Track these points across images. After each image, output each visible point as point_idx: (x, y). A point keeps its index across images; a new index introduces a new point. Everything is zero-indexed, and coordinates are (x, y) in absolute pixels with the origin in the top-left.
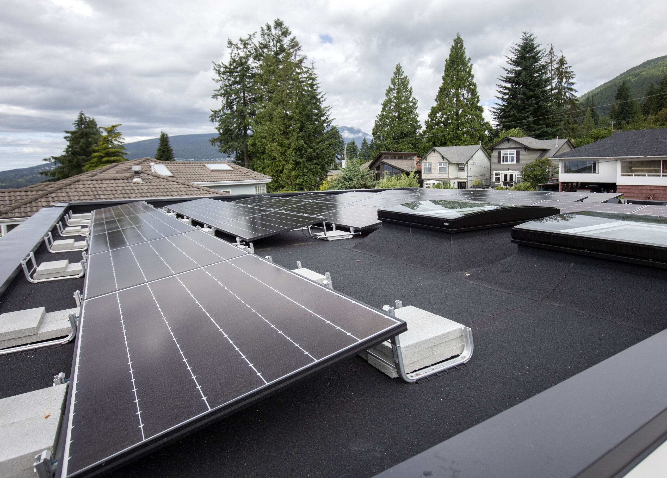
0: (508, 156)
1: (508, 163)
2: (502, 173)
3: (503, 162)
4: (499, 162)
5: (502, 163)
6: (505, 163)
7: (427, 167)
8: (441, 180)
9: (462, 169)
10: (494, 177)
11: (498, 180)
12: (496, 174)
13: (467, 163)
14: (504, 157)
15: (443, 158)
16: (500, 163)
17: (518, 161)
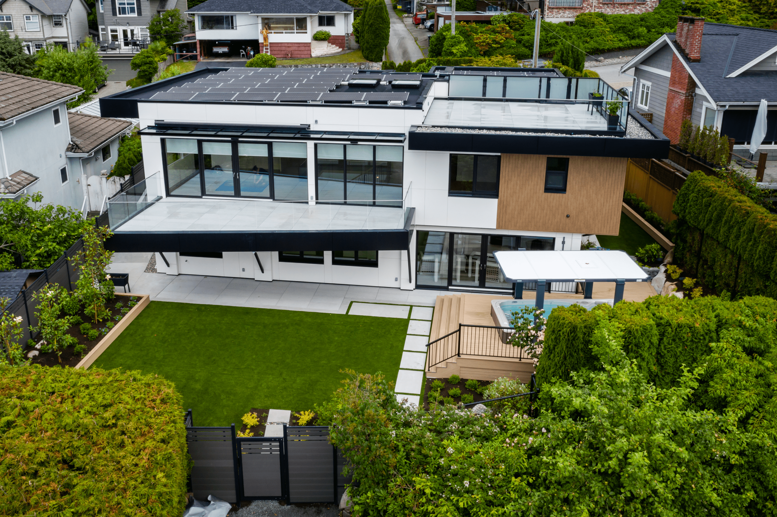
0: (126, 6)
1: (127, 15)
2: (120, 30)
3: (120, 14)
4: (114, 14)
5: (118, 15)
6: (122, 16)
7: (5, 21)
8: (31, 41)
9: (58, 24)
10: (110, 34)
11: (115, 38)
12: (112, 31)
13: (65, 15)
14: (119, 8)
15: (32, 7)
16: (116, 15)
17: (140, 13)
